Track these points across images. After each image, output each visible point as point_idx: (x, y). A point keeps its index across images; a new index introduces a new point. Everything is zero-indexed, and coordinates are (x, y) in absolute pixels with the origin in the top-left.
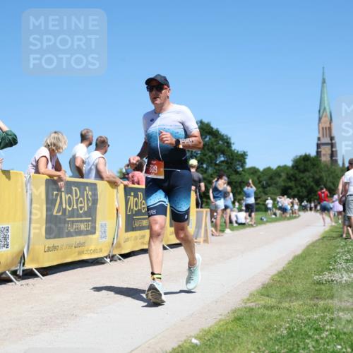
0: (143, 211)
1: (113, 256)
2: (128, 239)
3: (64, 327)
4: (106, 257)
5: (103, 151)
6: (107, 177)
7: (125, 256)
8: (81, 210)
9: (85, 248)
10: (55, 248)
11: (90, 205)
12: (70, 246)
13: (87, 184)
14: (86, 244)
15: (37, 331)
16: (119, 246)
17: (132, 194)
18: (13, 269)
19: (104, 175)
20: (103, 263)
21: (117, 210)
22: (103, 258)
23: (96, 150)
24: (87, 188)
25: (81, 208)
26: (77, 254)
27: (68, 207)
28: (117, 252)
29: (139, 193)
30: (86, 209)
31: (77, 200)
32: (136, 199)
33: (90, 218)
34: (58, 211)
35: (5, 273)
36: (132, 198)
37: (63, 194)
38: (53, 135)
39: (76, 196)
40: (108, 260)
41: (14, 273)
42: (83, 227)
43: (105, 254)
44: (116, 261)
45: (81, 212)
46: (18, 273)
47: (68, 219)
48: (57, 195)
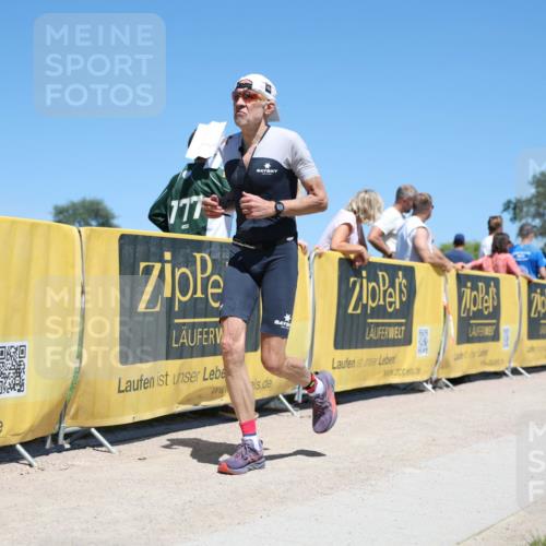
0: (486, 313)
1: (437, 381)
2: (461, 355)
3: (372, 485)
4: (427, 382)
5: (424, 216)
6: (431, 258)
7: (456, 381)
8: (390, 306)
9: (395, 366)
10: (349, 364)
11: (404, 299)
12: (371, 362)
13: (400, 267)
14: (396, 360)
15: (332, 489)
16: (446, 365)
17: (469, 284)
18: (290, 391)
19: (425, 255)
20: (422, 391)
21: (445, 309)
22: (421, 383)
23: (414, 214)
24: (400, 273)
25: (391, 304)
26: (382, 374)
27: (370, 302)
28: (443, 376)
29: (480, 284)
30: (398, 307)
31: (385, 292)
32: (475, 293)
33: (403, 321)
34: (355, 308)
35: (277, 398)
36: (469, 291)
37: (365, 281)
38: (362, 195)
39: (384, 285)
40: (429, 387)
41: (290, 398)
42: (393, 333)
43: (425, 378)
44: (441, 388)
45: (390, 310)
46: (296, 399)
47: (370, 321)
48: (355, 283)
